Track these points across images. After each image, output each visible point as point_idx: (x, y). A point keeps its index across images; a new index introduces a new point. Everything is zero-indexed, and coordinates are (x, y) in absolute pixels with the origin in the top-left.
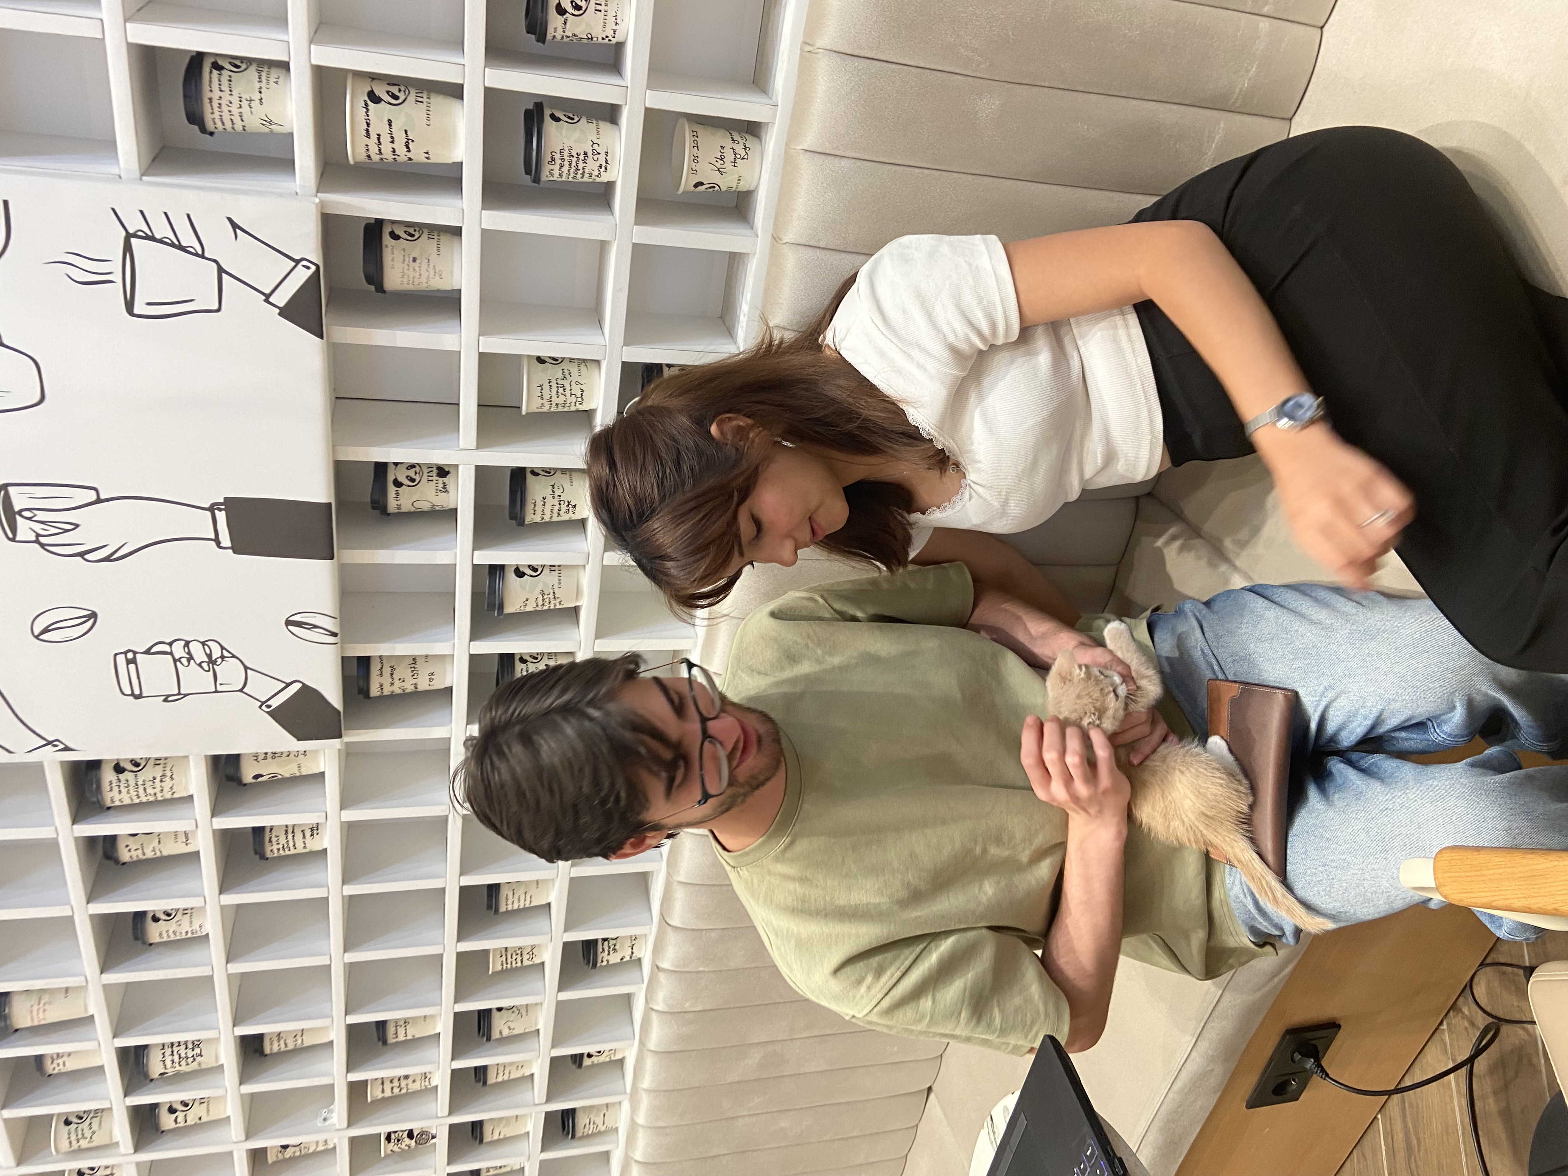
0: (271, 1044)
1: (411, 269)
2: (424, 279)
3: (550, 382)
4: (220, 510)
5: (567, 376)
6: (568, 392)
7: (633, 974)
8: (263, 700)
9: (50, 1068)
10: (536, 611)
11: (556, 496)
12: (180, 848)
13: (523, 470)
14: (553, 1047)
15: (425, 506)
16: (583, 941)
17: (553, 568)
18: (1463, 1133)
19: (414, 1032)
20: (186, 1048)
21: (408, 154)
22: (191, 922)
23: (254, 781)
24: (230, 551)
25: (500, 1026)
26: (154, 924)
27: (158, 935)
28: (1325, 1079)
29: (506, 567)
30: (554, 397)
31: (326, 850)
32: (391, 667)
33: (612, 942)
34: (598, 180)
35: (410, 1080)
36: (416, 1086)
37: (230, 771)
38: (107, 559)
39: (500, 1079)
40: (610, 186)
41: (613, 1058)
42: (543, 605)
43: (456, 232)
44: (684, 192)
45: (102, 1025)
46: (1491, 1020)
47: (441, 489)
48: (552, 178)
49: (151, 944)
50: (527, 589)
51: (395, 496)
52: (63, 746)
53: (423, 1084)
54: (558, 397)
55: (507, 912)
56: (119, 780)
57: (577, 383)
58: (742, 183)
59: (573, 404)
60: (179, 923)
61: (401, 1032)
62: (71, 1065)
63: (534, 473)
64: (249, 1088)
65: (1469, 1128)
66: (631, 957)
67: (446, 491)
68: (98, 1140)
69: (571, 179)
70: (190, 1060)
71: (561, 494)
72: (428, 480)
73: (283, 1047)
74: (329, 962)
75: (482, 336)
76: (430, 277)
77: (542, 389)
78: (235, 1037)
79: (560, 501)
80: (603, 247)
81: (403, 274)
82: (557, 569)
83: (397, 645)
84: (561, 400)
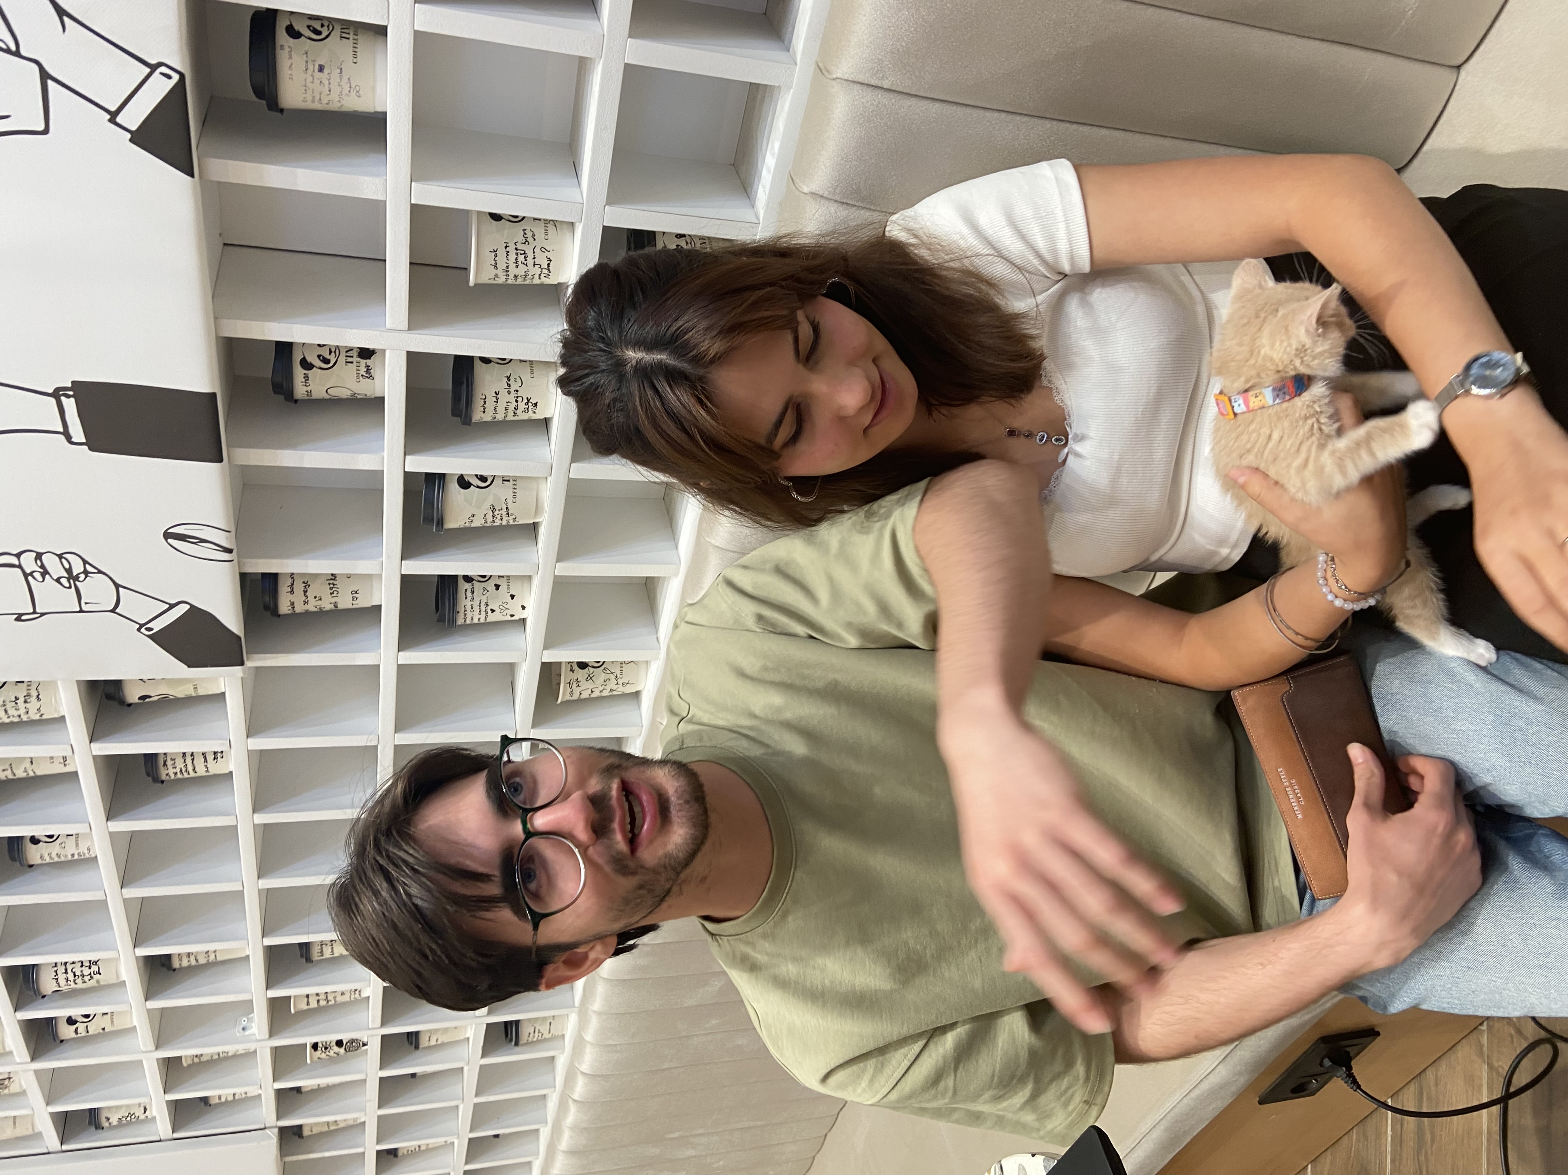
0: (181, 960)
1: (317, 82)
2: (334, 96)
3: (506, 247)
4: (68, 396)
5: (530, 239)
6: (530, 261)
8: (142, 622)
10: (485, 526)
11: (512, 390)
12: (58, 769)
13: (471, 358)
15: (344, 394)
17: (506, 479)
20: (82, 966)
22: (77, 845)
23: (141, 701)
24: (86, 447)
26: (33, 846)
27: (39, 857)
28: (1355, 1090)
29: (447, 477)
30: (512, 266)
32: (304, 582)
35: (338, 995)
36: (346, 998)
37: (111, 690)
42: (494, 521)
43: (381, 31)
47: (364, 374)
49: (31, 866)
50: (473, 505)
51: (304, 380)
53: (353, 996)
54: (517, 267)
57: (543, 249)
59: (537, 276)
60: (63, 845)
61: (328, 948)
63: (486, 361)
64: (154, 1004)
67: (371, 377)
70: (87, 978)
71: (518, 389)
72: (347, 362)
73: (193, 962)
74: (241, 888)
75: (416, 181)
76: (344, 93)
77: (496, 256)
78: (137, 958)
79: (517, 397)
80: (582, 65)
81: (305, 86)
82: (511, 480)
83: (310, 562)
84: (521, 270)
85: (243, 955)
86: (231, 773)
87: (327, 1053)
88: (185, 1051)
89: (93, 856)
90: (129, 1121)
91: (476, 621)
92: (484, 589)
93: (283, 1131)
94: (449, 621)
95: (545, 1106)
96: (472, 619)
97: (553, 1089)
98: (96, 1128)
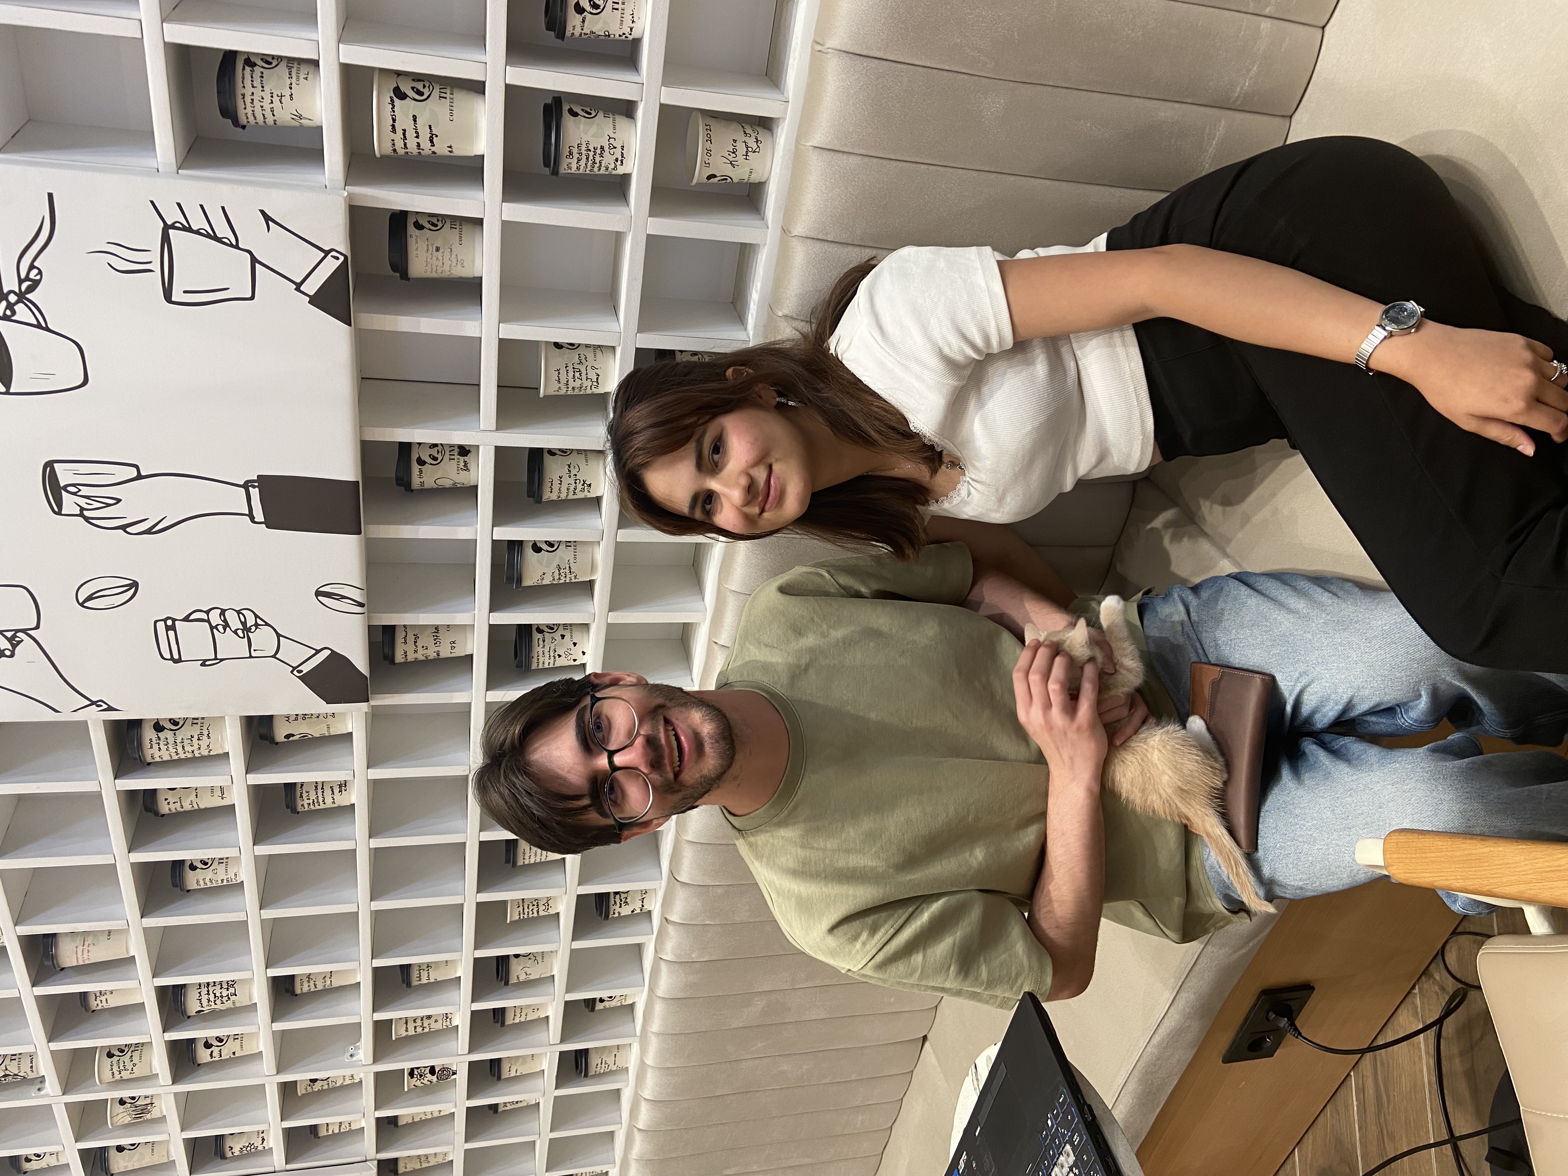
0: (302, 985)
1: (434, 258)
2: (446, 268)
3: (566, 367)
4: (254, 487)
5: (583, 361)
6: (584, 377)
7: (643, 926)
8: (295, 666)
9: (94, 1004)
10: (553, 584)
11: (572, 475)
12: (217, 802)
14: (567, 992)
15: (448, 483)
16: (596, 894)
17: (569, 544)
18: (1430, 1091)
19: (435, 975)
20: (221, 988)
21: (431, 148)
22: (226, 872)
23: (286, 740)
24: (264, 525)
25: (518, 972)
26: (192, 872)
27: (195, 882)
28: (1297, 1038)
29: (524, 543)
30: (571, 381)
31: (353, 805)
32: (414, 635)
33: (623, 896)
34: (614, 172)
35: (432, 1021)
36: (438, 1026)
37: (264, 731)
38: (148, 532)
39: (517, 1021)
40: (625, 179)
41: (623, 1004)
42: (560, 579)
43: (479, 222)
44: (696, 183)
45: (143, 966)
46: (1460, 985)
47: (462, 467)
48: (569, 171)
49: (188, 891)
50: (544, 566)
51: (419, 474)
52: (107, 706)
53: (444, 1024)
54: (574, 381)
55: (524, 865)
56: (158, 737)
57: (593, 368)
58: (753, 175)
59: (589, 388)
60: (215, 871)
61: (424, 975)
62: (114, 1002)
63: (551, 452)
64: (280, 1026)
65: (1435, 1086)
66: (641, 910)
67: (468, 470)
68: (138, 1072)
69: (588, 172)
70: (225, 999)
71: (577, 474)
72: (450, 457)
73: (313, 989)
74: (357, 910)
75: (502, 323)
76: (453, 265)
77: (559, 373)
78: (267, 978)
79: (576, 480)
80: (618, 238)
81: (427, 262)
82: (573, 545)
83: (421, 615)
84: (577, 384)
85: (355, 981)
87: (422, 1080)
88: (301, 1074)
89: (240, 881)
90: (251, 1153)
91: (546, 666)
92: (553, 638)
93: (380, 1162)
94: (525, 666)
95: (613, 1149)
96: (544, 665)
97: (620, 1125)
98: (221, 1159)
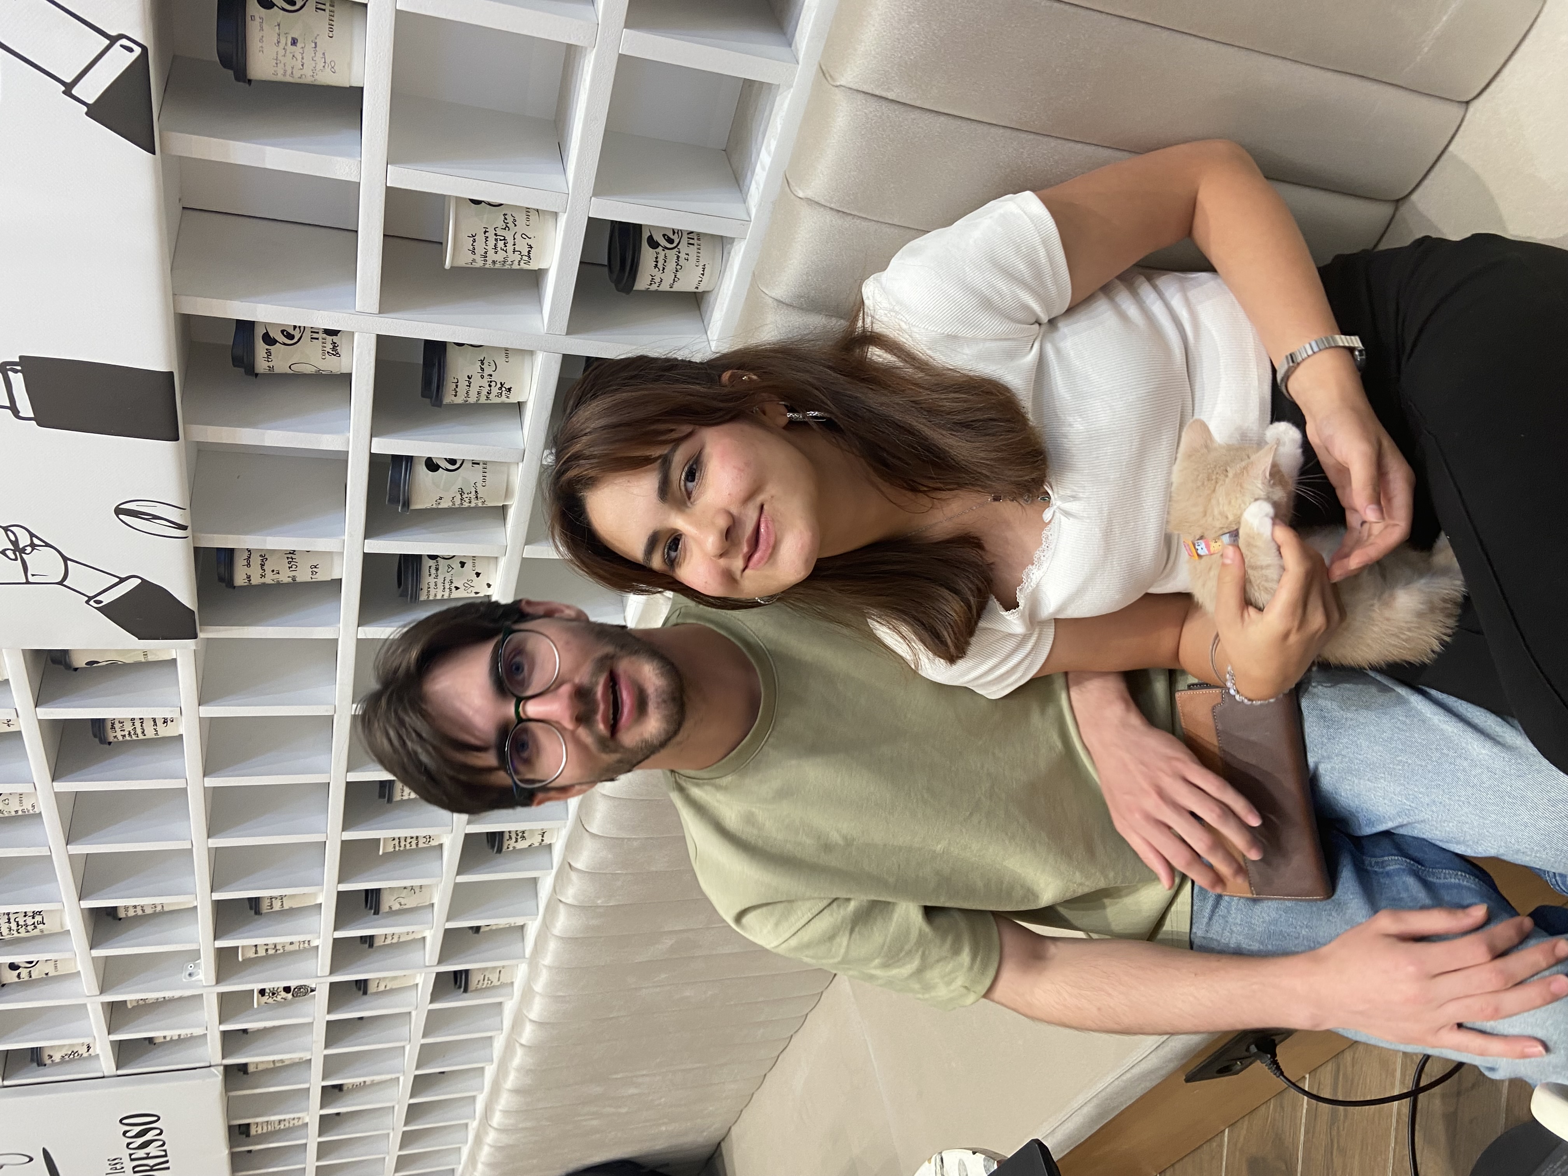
0: (127, 913)
1: (289, 55)
2: (307, 70)
3: (485, 232)
4: (16, 371)
5: (511, 225)
6: (510, 247)
7: (541, 860)
10: (452, 508)
11: (485, 375)
14: (447, 921)
15: (309, 369)
16: (488, 833)
17: (475, 463)
19: (290, 904)
20: (25, 916)
22: (20, 804)
23: (89, 666)
24: (34, 422)
25: (388, 902)
29: (415, 459)
30: (491, 252)
31: (182, 737)
32: (261, 556)
33: (520, 834)
36: (294, 947)
37: (57, 659)
39: (388, 941)
41: (514, 925)
42: (462, 504)
43: (361, 8)
47: (330, 350)
50: (442, 487)
51: (266, 356)
53: (302, 946)
54: (496, 253)
55: (401, 801)
57: (524, 236)
59: (516, 262)
61: (277, 904)
63: (458, 347)
64: (102, 953)
66: (540, 844)
67: (337, 354)
70: (29, 928)
71: (492, 373)
72: (312, 338)
73: (140, 912)
74: (190, 847)
75: (393, 163)
76: (318, 68)
77: (474, 241)
78: (82, 909)
79: (491, 382)
80: (571, 54)
81: (277, 59)
82: (481, 464)
83: (269, 538)
84: (501, 256)
85: (191, 906)
86: (182, 735)
87: (275, 998)
88: (129, 996)
89: (37, 812)
90: (72, 1057)
91: (439, 597)
92: (449, 566)
93: (227, 1068)
94: (411, 597)
95: (491, 1046)
96: (436, 595)
97: (500, 1032)
98: (39, 1065)
